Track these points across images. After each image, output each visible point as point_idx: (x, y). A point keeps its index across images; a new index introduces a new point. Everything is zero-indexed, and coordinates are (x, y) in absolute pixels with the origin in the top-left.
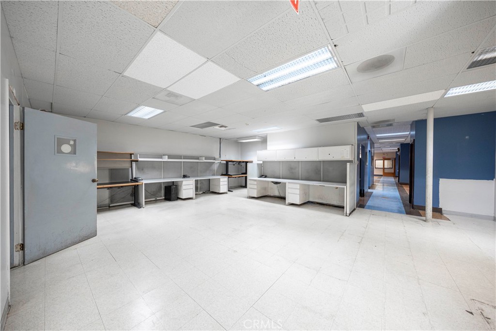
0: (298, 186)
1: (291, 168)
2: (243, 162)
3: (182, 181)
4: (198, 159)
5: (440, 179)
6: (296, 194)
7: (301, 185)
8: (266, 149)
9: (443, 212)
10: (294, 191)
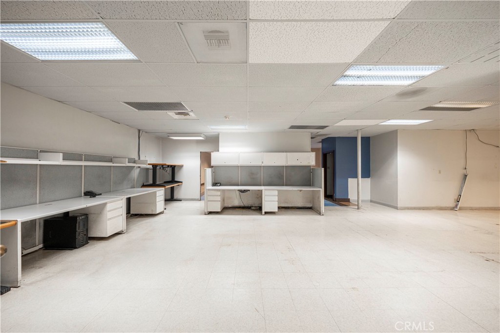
0: (276, 193)
1: (252, 174)
2: (168, 166)
3: (105, 204)
4: (111, 161)
5: (349, 179)
6: (274, 201)
7: (279, 191)
8: (218, 151)
9: (351, 201)
10: (271, 198)
